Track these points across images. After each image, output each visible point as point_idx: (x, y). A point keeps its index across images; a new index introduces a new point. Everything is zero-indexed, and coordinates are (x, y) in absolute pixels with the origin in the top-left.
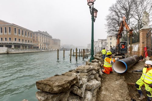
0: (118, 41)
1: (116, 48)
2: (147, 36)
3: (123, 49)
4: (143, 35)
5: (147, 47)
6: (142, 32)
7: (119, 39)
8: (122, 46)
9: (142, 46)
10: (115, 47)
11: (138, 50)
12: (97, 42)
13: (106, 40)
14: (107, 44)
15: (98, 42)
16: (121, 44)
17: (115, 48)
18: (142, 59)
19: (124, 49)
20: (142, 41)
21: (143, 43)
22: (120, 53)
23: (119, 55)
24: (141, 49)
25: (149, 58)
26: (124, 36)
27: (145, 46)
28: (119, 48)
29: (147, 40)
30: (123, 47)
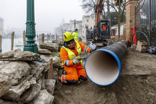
0: (98, 17)
1: (95, 30)
2: (135, 11)
3: (104, 31)
4: (130, 10)
5: (135, 27)
6: (129, 4)
7: (98, 13)
8: (102, 27)
9: (129, 27)
10: (93, 28)
11: (124, 33)
12: (69, 24)
13: (81, 22)
14: (82, 28)
15: (71, 24)
16: (101, 23)
17: (92, 30)
18: (130, 47)
19: (106, 31)
20: (129, 19)
21: (131, 21)
22: (100, 38)
23: (99, 41)
24: (128, 31)
25: (141, 43)
26: (105, 15)
27: (134, 27)
28: (99, 30)
29: (135, 17)
30: (104, 28)
